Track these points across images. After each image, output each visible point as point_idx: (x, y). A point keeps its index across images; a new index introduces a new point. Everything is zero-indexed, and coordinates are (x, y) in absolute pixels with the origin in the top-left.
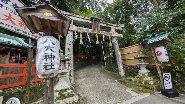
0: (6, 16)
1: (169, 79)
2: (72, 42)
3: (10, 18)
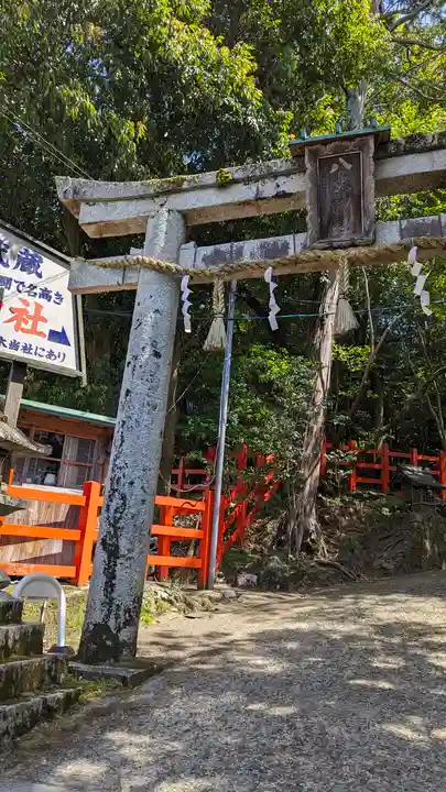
2: (148, 350)
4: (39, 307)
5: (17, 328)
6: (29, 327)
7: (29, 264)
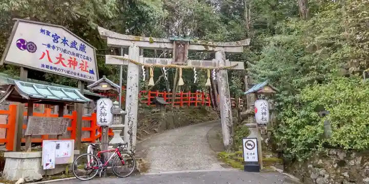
1: (253, 148)
2: (135, 85)
3: (60, 59)
4: (86, 63)
5: (82, 70)
6: (84, 69)
7: (82, 48)
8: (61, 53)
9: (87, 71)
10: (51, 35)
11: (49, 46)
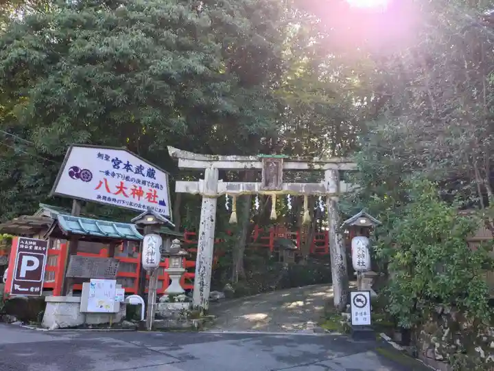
0: (118, 187)
1: (365, 305)
2: (210, 219)
3: (121, 188)
4: (155, 192)
5: (149, 201)
6: (152, 200)
7: (151, 174)
8: (123, 181)
9: (156, 202)
10: (110, 159)
11: (107, 173)
